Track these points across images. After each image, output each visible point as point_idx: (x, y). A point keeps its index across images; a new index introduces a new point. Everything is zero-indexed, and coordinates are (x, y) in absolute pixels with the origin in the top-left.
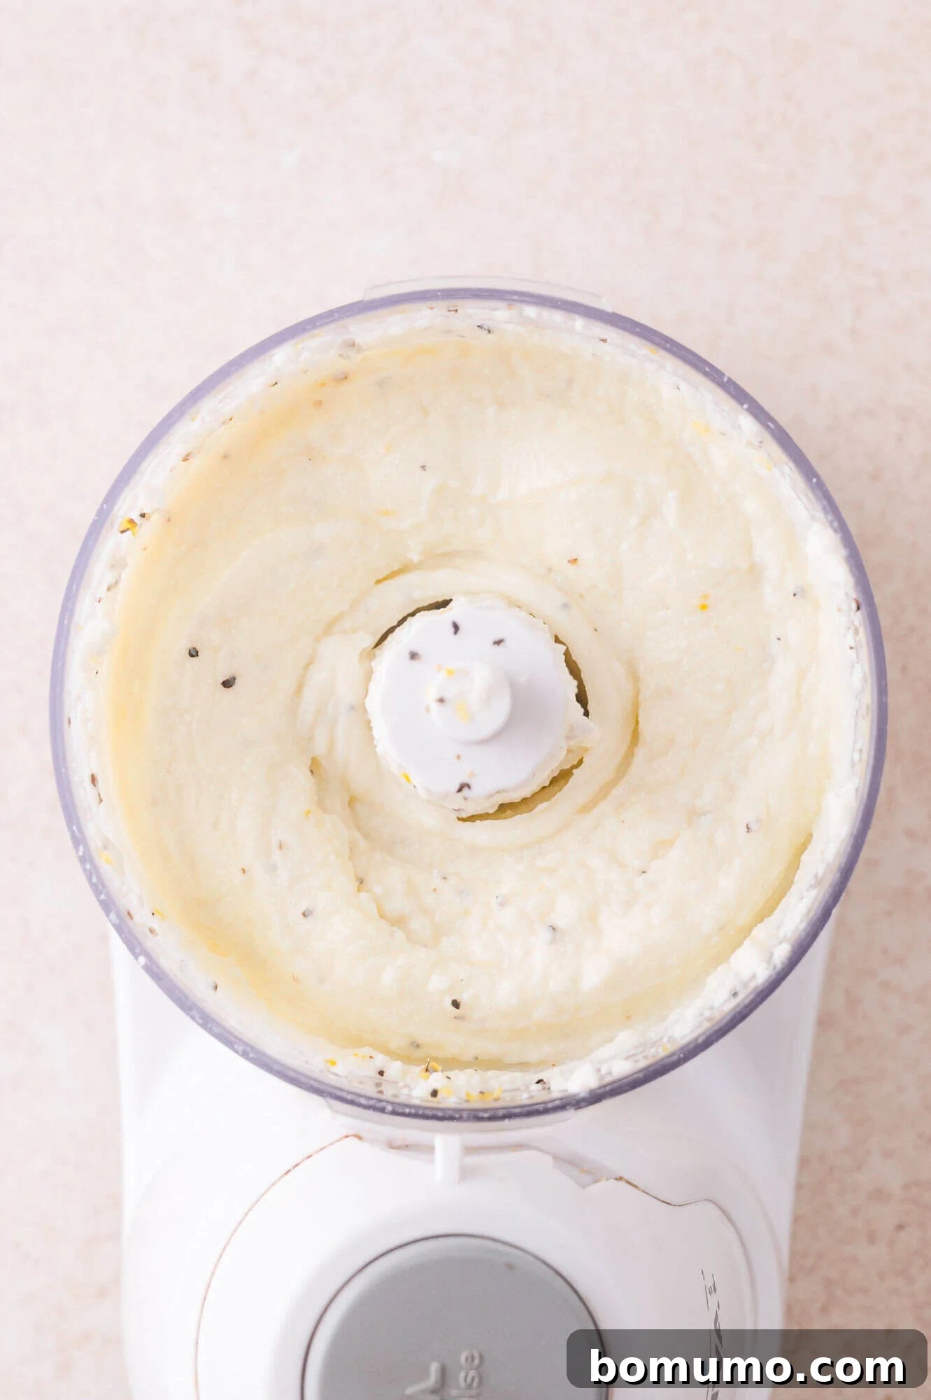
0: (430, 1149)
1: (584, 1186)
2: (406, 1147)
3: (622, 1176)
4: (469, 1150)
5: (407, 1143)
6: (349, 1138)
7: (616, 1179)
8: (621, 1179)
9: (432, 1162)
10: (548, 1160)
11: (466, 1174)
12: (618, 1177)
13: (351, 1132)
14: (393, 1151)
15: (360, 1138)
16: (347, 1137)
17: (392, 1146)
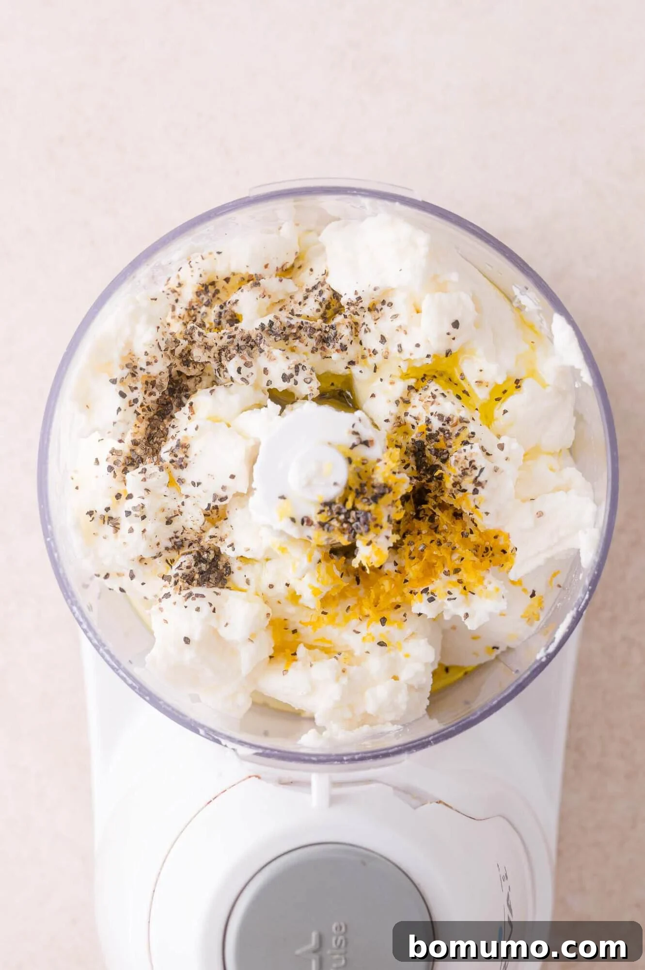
0: (308, 784)
1: (415, 808)
2: (291, 783)
3: (441, 800)
4: (336, 784)
5: (291, 781)
6: (252, 778)
7: (437, 802)
8: (440, 802)
9: (310, 793)
10: (390, 789)
11: (334, 800)
12: (438, 800)
13: (251, 774)
14: (282, 786)
15: (259, 778)
16: (250, 777)
17: (282, 783)
